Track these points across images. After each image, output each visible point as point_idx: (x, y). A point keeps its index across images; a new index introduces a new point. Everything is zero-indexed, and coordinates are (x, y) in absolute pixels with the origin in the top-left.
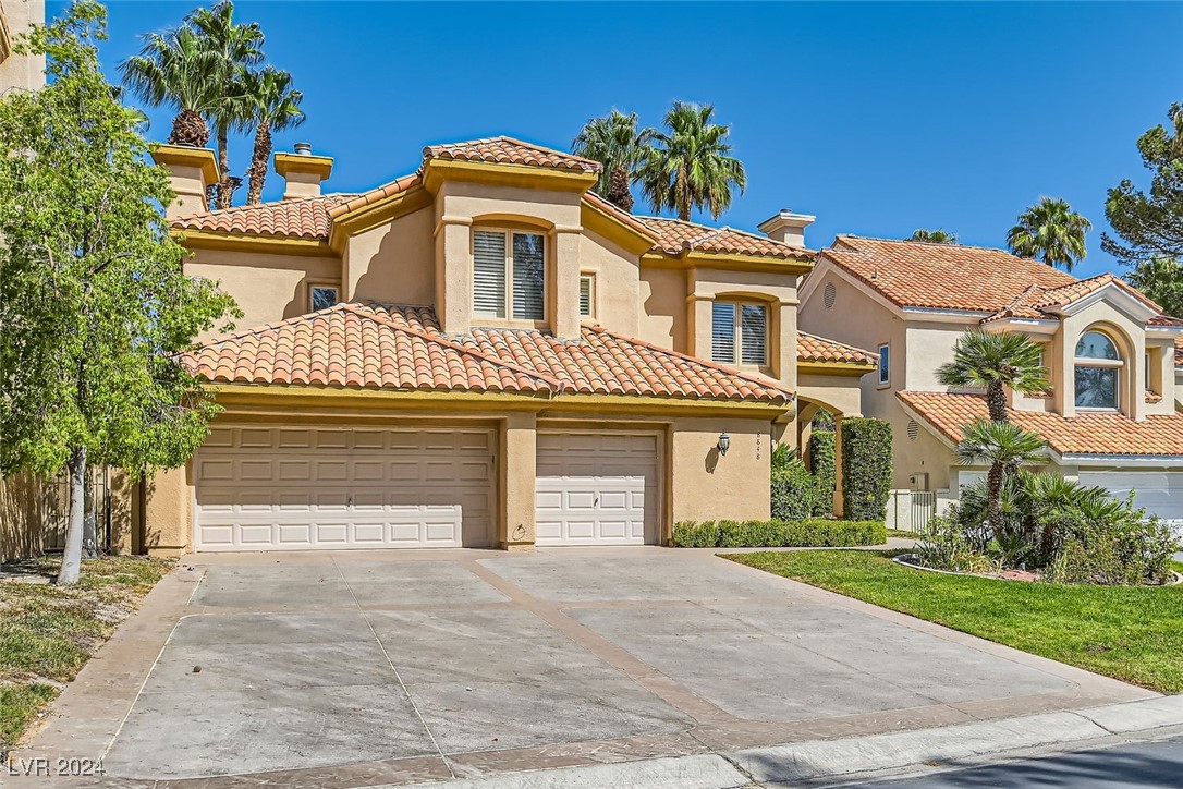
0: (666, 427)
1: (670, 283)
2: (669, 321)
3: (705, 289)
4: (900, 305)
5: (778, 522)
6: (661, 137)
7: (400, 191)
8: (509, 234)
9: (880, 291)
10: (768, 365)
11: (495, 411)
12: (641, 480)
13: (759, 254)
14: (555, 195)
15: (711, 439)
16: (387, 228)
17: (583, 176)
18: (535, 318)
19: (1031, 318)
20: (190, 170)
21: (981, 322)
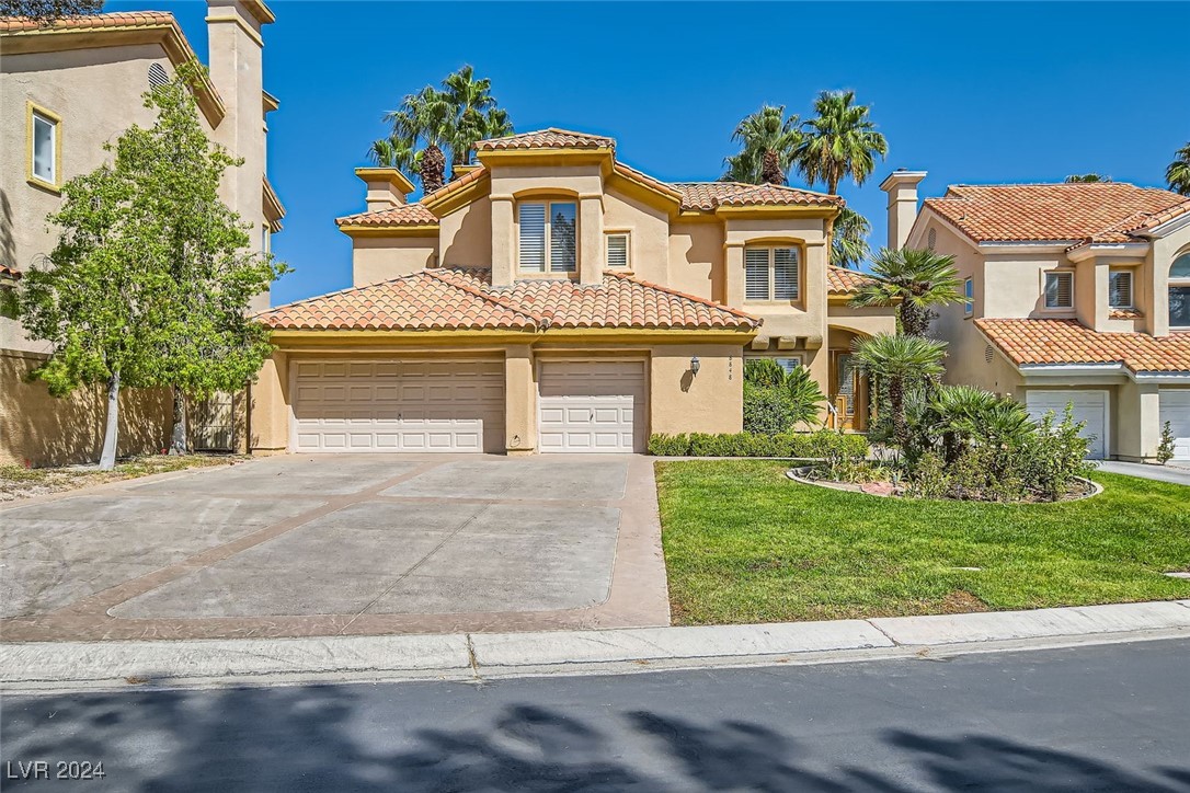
0: (648, 354)
1: (709, 234)
2: (708, 267)
3: (736, 237)
4: (977, 241)
5: (748, 434)
6: (811, 123)
7: (473, 180)
8: (546, 205)
9: (963, 231)
10: (799, 299)
11: (496, 344)
12: (631, 399)
13: (782, 203)
14: (578, 169)
15: (684, 363)
16: (467, 209)
17: (599, 151)
18: (568, 270)
19: (1116, 242)
20: (383, 184)
21: (1066, 251)
